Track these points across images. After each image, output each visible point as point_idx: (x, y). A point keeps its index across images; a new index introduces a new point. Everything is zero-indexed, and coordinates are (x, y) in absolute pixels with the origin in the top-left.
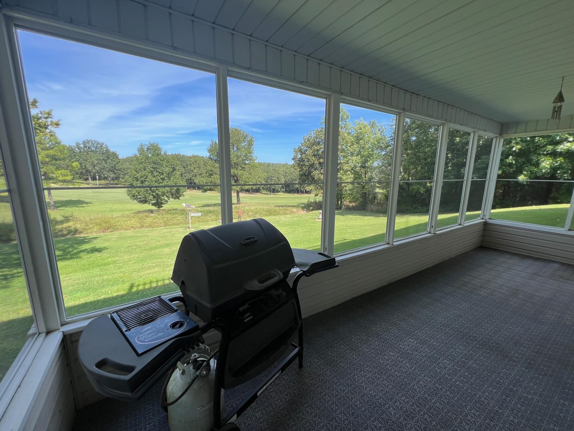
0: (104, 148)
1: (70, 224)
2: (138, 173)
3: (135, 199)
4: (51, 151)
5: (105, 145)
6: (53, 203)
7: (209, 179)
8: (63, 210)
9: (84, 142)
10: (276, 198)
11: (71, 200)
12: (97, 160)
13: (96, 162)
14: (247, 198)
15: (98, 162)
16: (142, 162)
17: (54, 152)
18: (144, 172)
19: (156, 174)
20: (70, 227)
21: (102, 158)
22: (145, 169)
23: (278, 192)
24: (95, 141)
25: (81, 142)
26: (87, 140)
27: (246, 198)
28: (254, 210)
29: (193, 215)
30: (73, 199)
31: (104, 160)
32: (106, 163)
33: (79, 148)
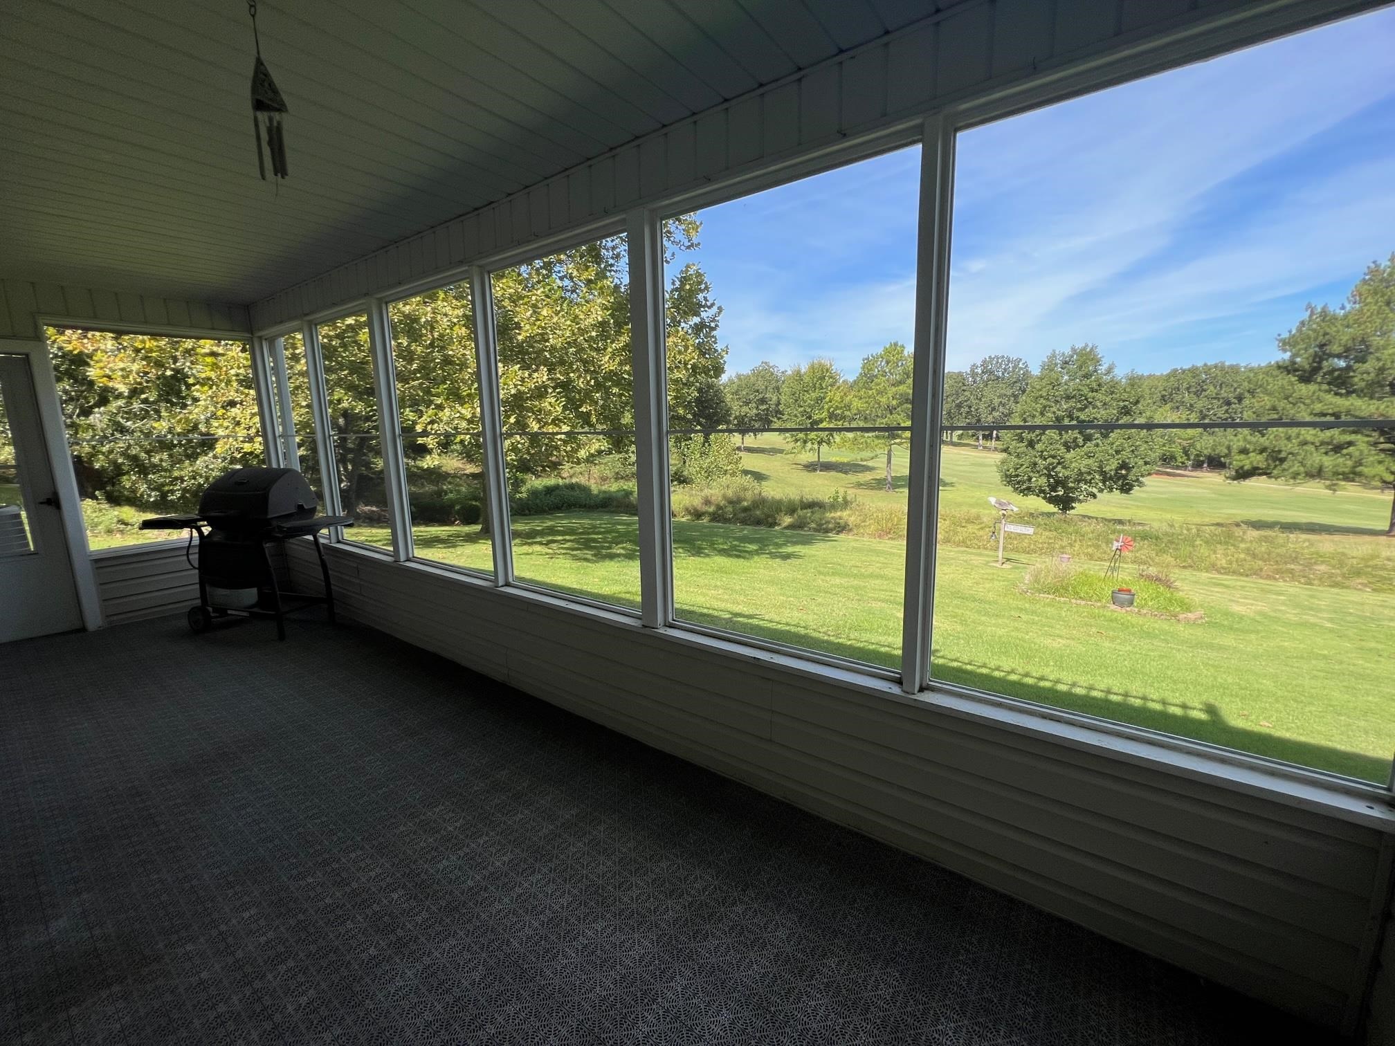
0: (1021, 368)
1: (845, 514)
4: (901, 387)
5: (1024, 364)
6: (890, 479)
7: (1254, 440)
8: (901, 492)
9: (984, 361)
12: (999, 397)
13: (996, 401)
15: (1001, 402)
17: (905, 388)
19: (1070, 423)
20: (840, 518)
24: (1003, 357)
25: (979, 364)
26: (990, 357)
29: (1012, 528)
33: (974, 374)
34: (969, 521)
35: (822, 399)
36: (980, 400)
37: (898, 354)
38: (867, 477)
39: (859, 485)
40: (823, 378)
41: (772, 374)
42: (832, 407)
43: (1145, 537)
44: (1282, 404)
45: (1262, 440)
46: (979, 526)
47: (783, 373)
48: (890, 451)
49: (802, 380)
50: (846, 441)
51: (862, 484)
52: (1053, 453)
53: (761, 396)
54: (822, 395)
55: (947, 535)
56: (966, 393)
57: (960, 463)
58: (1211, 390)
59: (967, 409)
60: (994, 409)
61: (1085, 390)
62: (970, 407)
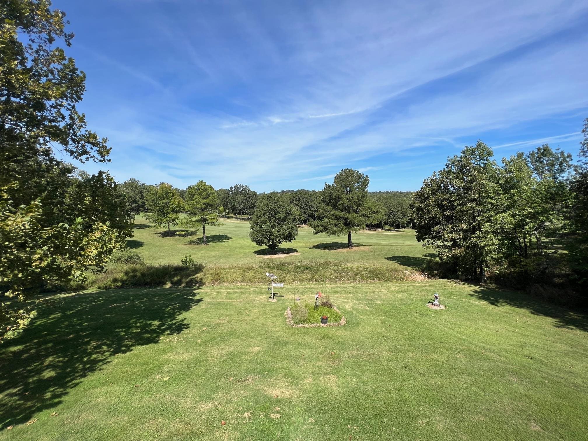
0: (247, 189)
2: (258, 219)
3: (255, 241)
5: (248, 187)
6: (205, 238)
9: (235, 186)
10: (398, 237)
11: (219, 235)
12: (242, 200)
13: (241, 201)
14: (364, 236)
15: (243, 202)
16: (263, 209)
18: (263, 218)
19: (273, 219)
21: (245, 198)
22: (264, 216)
23: (404, 227)
24: (241, 185)
25: (233, 187)
27: (362, 236)
28: (355, 270)
29: (275, 285)
30: (221, 234)
31: (247, 199)
32: (248, 202)
33: (232, 191)
34: (250, 269)
35: (169, 202)
36: (235, 200)
37: (203, 186)
38: (194, 237)
39: (191, 243)
40: (167, 193)
41: (137, 185)
42: (173, 207)
43: (307, 268)
44: (324, 212)
45: (322, 223)
46: (254, 271)
47: (143, 184)
48: (204, 226)
49: (157, 194)
50: (183, 224)
51: (192, 242)
52: (269, 230)
53: (133, 199)
54: (168, 201)
55: (242, 278)
56: (230, 198)
57: (230, 227)
58: (302, 200)
59: (230, 204)
60: (240, 204)
61: (276, 208)
62: (232, 203)
